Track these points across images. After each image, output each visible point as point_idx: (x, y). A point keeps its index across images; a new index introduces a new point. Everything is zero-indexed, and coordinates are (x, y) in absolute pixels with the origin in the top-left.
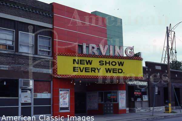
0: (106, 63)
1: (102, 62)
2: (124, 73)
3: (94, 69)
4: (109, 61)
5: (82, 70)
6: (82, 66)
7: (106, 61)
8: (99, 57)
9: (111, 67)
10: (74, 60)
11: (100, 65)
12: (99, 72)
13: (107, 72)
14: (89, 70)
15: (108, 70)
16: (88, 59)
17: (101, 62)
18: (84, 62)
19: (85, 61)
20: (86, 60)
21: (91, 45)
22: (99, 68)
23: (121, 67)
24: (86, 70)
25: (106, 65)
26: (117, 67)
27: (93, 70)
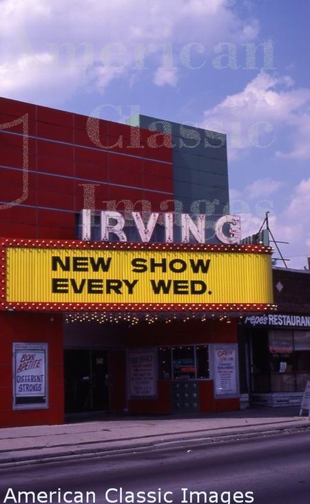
0: (153, 265)
1: (140, 263)
2: (210, 293)
3: (116, 284)
4: (164, 260)
5: (78, 288)
6: (79, 277)
7: (152, 260)
8: (132, 249)
9: (169, 276)
10: (56, 260)
11: (135, 270)
12: (131, 292)
13: (156, 291)
14: (101, 286)
15: (159, 287)
16: (96, 255)
17: (137, 263)
18: (87, 264)
19: (89, 261)
20: (92, 259)
21: (106, 216)
22: (131, 282)
23: (200, 276)
24: (92, 286)
25: (153, 270)
26: (188, 275)
27: (114, 286)
